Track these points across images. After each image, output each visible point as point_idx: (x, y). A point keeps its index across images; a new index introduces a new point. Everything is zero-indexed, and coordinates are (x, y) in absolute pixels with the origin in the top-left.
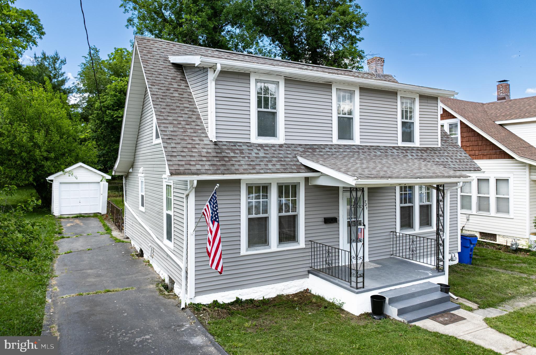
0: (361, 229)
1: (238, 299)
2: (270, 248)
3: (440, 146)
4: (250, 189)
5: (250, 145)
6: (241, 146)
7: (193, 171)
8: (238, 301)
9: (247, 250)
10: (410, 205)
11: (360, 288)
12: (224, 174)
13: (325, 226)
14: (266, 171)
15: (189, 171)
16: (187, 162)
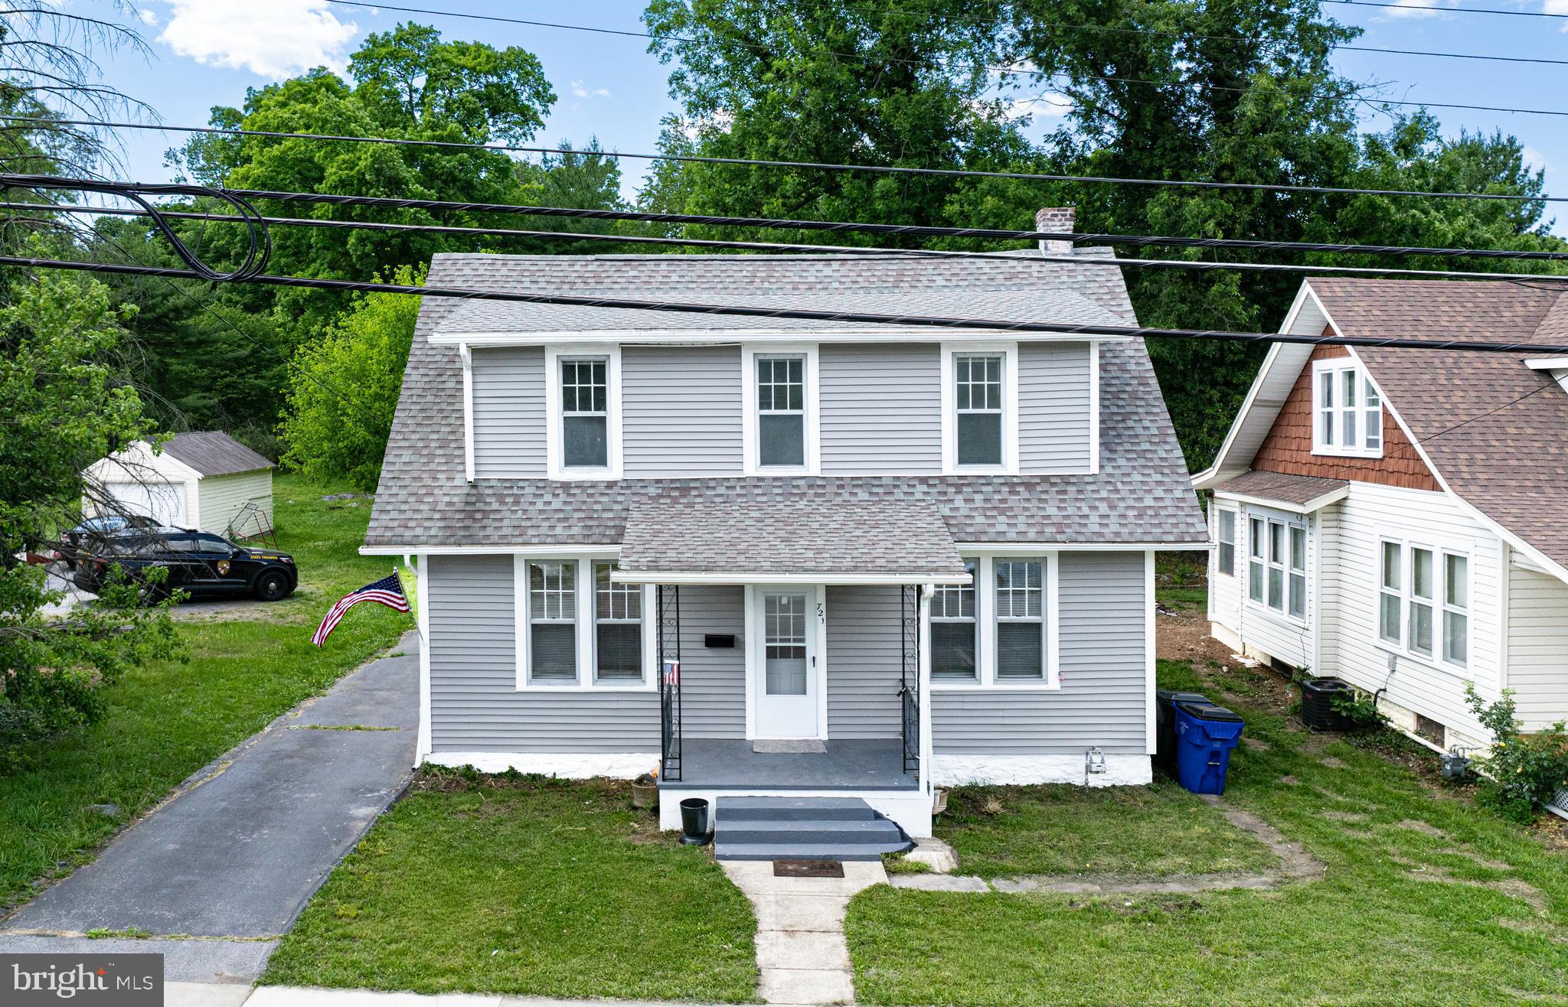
0: (672, 665)
1: (512, 769)
2: (578, 683)
3: (1095, 469)
4: (535, 571)
5: (543, 485)
6: (523, 488)
7: (405, 539)
8: (513, 774)
9: (529, 683)
10: (967, 619)
11: (673, 779)
12: (459, 545)
13: (709, 652)
14: (543, 539)
15: (400, 539)
16: (403, 522)
